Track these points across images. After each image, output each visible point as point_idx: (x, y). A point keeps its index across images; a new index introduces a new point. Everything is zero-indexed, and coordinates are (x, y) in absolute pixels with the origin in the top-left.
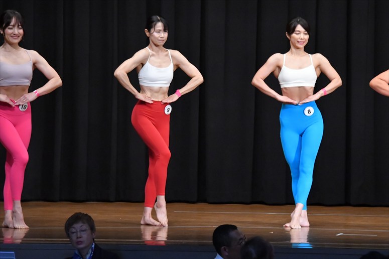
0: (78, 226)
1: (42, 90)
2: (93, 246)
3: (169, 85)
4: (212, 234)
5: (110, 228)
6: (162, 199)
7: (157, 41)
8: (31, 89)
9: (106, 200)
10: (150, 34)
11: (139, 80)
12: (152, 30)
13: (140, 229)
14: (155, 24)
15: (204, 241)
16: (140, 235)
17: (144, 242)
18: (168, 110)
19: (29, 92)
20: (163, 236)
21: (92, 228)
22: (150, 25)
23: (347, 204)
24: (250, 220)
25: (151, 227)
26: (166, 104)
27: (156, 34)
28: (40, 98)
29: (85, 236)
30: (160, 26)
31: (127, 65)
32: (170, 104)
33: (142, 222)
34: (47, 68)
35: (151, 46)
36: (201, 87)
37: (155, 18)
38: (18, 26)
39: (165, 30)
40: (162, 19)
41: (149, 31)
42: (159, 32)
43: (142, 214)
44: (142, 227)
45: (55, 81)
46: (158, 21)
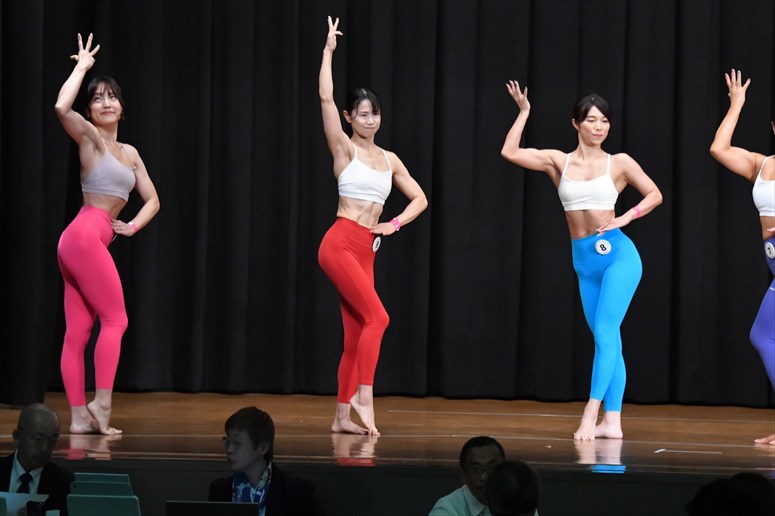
10: (352, 119)
12: (354, 113)
13: (331, 439)
14: (358, 103)
15: (438, 460)
17: (335, 460)
20: (368, 451)
23: (673, 400)
24: (514, 425)
27: (361, 120)
30: (366, 105)
33: (335, 428)
37: (359, 93)
39: (375, 112)
40: (372, 94)
41: (350, 114)
42: (365, 115)
43: (334, 414)
44: (335, 437)
46: (364, 97)
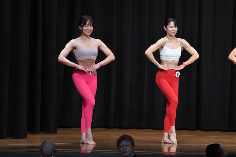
0: (124, 143)
1: (103, 63)
2: (133, 155)
3: (178, 59)
4: (205, 149)
5: (143, 144)
6: (173, 128)
7: (171, 33)
8: (97, 62)
9: (141, 128)
10: (167, 29)
11: (160, 56)
12: (168, 26)
13: (161, 145)
14: (169, 23)
15: (200, 153)
16: (161, 149)
17: (163, 153)
18: (178, 74)
19: (95, 64)
21: (133, 144)
22: (166, 24)
24: (228, 141)
25: (168, 144)
26: (176, 71)
27: (170, 29)
28: (102, 67)
29: (128, 149)
30: (172, 23)
31: (153, 48)
32: (179, 71)
33: (162, 141)
34: (106, 50)
35: (168, 37)
36: (198, 61)
37: (169, 19)
38: (91, 25)
39: (175, 26)
41: (166, 27)
42: (172, 27)
43: (162, 137)
44: (162, 144)
45: (111, 57)
46: (172, 21)
